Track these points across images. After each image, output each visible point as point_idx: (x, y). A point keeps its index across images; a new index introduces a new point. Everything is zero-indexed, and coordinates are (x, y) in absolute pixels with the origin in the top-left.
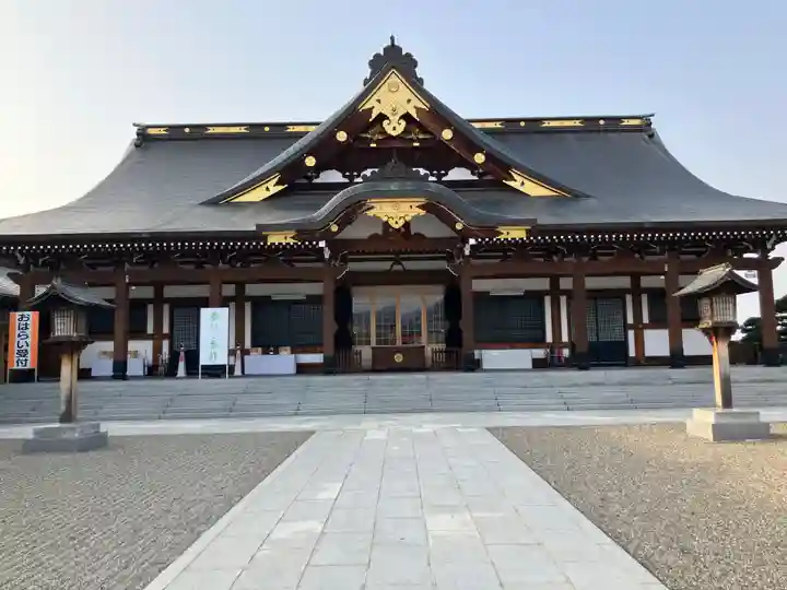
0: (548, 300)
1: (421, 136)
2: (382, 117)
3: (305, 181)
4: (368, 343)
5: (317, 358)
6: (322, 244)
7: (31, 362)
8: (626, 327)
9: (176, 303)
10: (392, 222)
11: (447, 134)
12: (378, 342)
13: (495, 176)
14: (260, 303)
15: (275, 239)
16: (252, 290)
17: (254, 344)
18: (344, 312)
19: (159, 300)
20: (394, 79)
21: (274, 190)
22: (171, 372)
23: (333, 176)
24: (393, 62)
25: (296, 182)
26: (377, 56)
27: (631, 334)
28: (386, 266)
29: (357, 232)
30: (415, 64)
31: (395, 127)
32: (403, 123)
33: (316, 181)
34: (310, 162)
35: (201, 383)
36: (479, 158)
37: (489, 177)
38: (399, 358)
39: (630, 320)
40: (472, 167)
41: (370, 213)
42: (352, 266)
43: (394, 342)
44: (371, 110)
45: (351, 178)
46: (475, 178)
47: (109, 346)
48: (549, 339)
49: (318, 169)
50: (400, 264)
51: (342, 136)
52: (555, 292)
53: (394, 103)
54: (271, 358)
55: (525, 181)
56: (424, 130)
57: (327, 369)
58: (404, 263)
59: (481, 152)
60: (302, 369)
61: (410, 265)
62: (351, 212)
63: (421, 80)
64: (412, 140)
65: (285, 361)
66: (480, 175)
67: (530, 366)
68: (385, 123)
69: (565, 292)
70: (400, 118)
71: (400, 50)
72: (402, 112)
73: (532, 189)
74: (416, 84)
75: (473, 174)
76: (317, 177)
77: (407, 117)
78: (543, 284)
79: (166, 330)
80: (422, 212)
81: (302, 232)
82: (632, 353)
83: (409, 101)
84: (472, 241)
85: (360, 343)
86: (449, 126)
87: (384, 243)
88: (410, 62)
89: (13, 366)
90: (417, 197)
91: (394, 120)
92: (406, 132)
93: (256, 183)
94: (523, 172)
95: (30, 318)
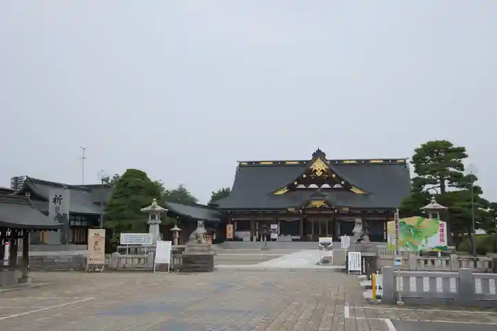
1: (327, 176)
2: (315, 171)
5: (299, 237)
6: (301, 211)
7: (232, 237)
9: (261, 223)
10: (317, 206)
11: (334, 176)
12: (314, 234)
13: (347, 187)
14: (283, 222)
15: (290, 210)
16: (280, 219)
17: (281, 233)
18: (306, 223)
19: (255, 221)
20: (319, 160)
21: (286, 191)
23: (302, 186)
24: (319, 154)
25: (292, 188)
28: (316, 212)
29: (309, 207)
31: (319, 174)
34: (296, 183)
35: (271, 243)
36: (343, 183)
40: (341, 184)
41: (312, 204)
43: (318, 233)
44: (312, 169)
45: (307, 187)
47: (249, 233)
49: (297, 186)
51: (304, 176)
53: (319, 166)
54: (286, 237)
55: (356, 189)
56: (327, 174)
57: (302, 240)
59: (343, 181)
60: (293, 240)
61: (323, 212)
62: (308, 203)
64: (324, 177)
65: (289, 237)
66: (343, 187)
68: (317, 172)
71: (320, 151)
72: (321, 169)
73: (358, 191)
74: (324, 160)
75: (341, 186)
77: (322, 171)
79: (257, 229)
80: (324, 204)
81: (297, 209)
83: (323, 166)
84: (336, 211)
85: (309, 234)
86: (334, 174)
87: (315, 208)
88: (324, 155)
89: (228, 237)
90: (323, 200)
91: (319, 171)
92: (322, 174)
93: (282, 188)
94: (355, 187)
95: (231, 226)
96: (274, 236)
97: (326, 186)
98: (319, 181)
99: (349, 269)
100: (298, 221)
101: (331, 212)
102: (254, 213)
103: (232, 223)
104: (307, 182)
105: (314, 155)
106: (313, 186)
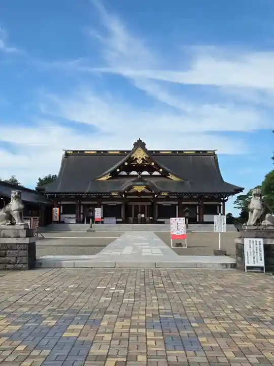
0: (177, 207)
1: (146, 164)
2: (136, 159)
5: (121, 220)
6: (123, 195)
7: (57, 219)
8: (197, 214)
9: (86, 206)
10: (138, 191)
11: (153, 164)
12: (135, 216)
13: (165, 174)
14: (106, 205)
15: (113, 194)
16: (103, 203)
17: (104, 216)
19: (80, 205)
20: (140, 149)
21: (109, 177)
22: (83, 222)
23: (124, 173)
24: (140, 144)
25: (114, 175)
27: (198, 216)
28: (136, 197)
29: (131, 191)
30: (145, 144)
31: (140, 162)
33: (119, 174)
34: (118, 170)
36: (161, 170)
39: (198, 212)
40: (159, 171)
41: (134, 189)
44: (133, 157)
45: (128, 173)
47: (74, 216)
49: (120, 171)
51: (126, 164)
53: (140, 155)
55: (172, 176)
56: (147, 162)
57: (124, 222)
59: (161, 168)
60: (117, 222)
61: (142, 197)
62: (130, 188)
63: (147, 149)
64: (144, 165)
65: (114, 220)
66: (161, 174)
70: (141, 159)
71: (141, 141)
73: (174, 178)
74: (145, 150)
75: (159, 173)
77: (143, 159)
78: (177, 203)
79: (82, 212)
80: (145, 189)
81: (120, 193)
82: (198, 221)
83: (143, 155)
84: (156, 195)
85: (130, 217)
86: (153, 162)
87: (137, 193)
88: (144, 144)
89: (54, 219)
90: (144, 185)
91: (139, 159)
92: (143, 162)
93: (104, 175)
94: (172, 174)
95: (57, 209)
97: (145, 173)
98: (140, 168)
99: (247, 264)
100: (120, 205)
101: (151, 197)
102: (78, 197)
103: (59, 206)
104: (129, 169)
105: (135, 144)
106: (134, 173)
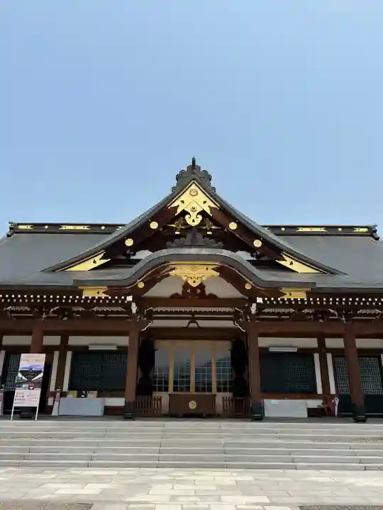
0: (316, 356)
1: (213, 227)
2: (184, 213)
3: (124, 258)
4: (166, 389)
5: (119, 402)
6: (130, 298)
10: (190, 282)
11: (233, 226)
12: (175, 389)
13: (270, 256)
15: (89, 293)
16: (74, 341)
17: (71, 388)
18: (148, 360)
20: (195, 187)
21: (100, 262)
24: (193, 176)
25: (117, 255)
26: (182, 172)
28: (184, 323)
30: (210, 178)
31: (193, 220)
32: (200, 218)
33: (132, 258)
34: (129, 243)
36: (258, 244)
37: (265, 258)
38: (193, 405)
40: (250, 247)
41: (172, 273)
42: (156, 323)
43: (188, 389)
44: (176, 207)
46: (255, 259)
48: (320, 391)
49: (135, 248)
50: (196, 322)
51: (154, 225)
52: (322, 350)
53: (194, 203)
54: (82, 400)
55: (293, 261)
56: (216, 223)
58: (199, 321)
59: (259, 239)
61: (202, 324)
63: (214, 188)
64: (207, 230)
65: (94, 403)
66: (258, 257)
67: (305, 415)
68: (187, 217)
69: (330, 350)
70: (198, 214)
71: (199, 168)
72: (199, 210)
73: (299, 268)
74: (211, 193)
75: (252, 256)
76: (134, 255)
77: (203, 213)
78: (312, 343)
80: (217, 274)
81: (113, 288)
83: (205, 202)
84: (259, 300)
85: (160, 390)
86: (234, 220)
88: (206, 176)
90: (212, 261)
91: (194, 215)
92: (202, 223)
94: (291, 255)
96: (27, 397)
105: (182, 176)
